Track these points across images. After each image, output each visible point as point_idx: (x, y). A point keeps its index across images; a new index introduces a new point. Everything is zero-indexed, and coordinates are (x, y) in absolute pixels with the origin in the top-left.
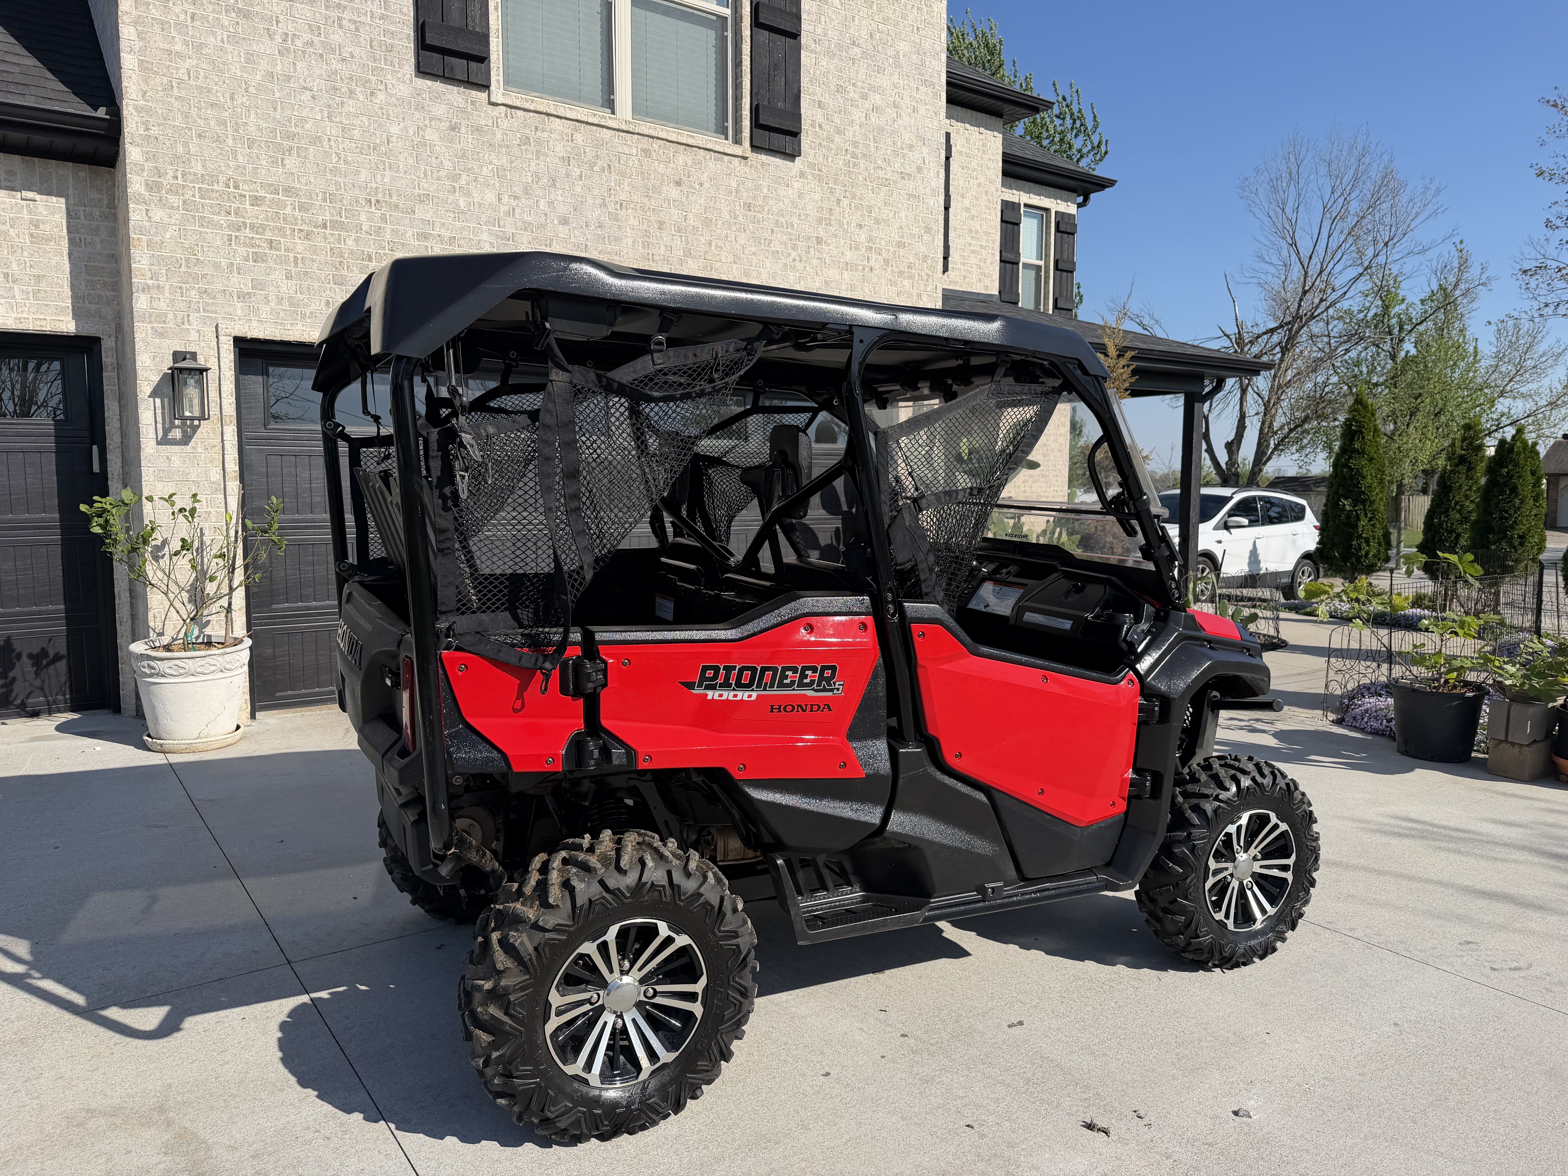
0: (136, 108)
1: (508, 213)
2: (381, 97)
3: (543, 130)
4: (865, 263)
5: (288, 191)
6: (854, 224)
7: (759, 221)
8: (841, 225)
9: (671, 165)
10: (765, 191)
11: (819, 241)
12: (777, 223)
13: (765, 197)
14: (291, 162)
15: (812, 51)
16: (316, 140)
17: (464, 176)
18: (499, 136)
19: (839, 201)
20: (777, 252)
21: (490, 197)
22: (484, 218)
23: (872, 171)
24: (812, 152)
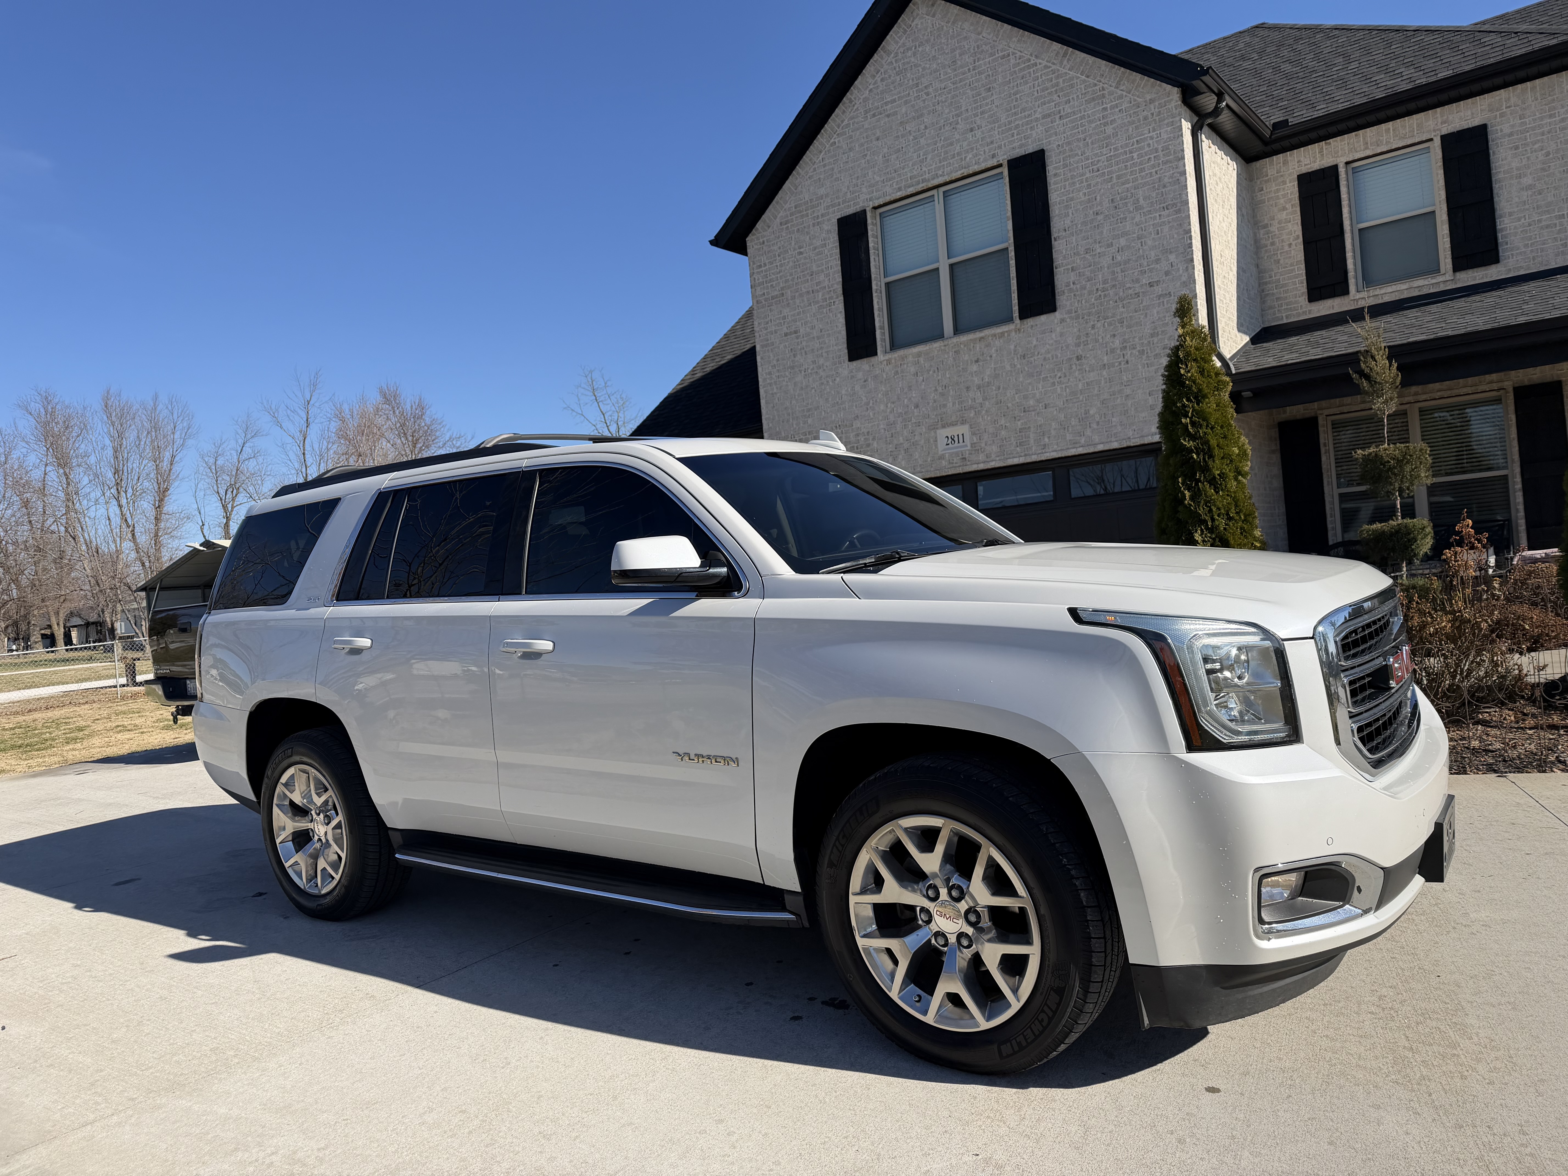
0: (766, 420)
1: (891, 412)
2: (838, 379)
3: (904, 364)
4: (1121, 359)
5: (809, 433)
6: (1109, 336)
7: (1031, 363)
8: (1097, 341)
9: (972, 353)
10: (1035, 343)
11: (1079, 358)
12: (1045, 359)
13: (1035, 346)
14: (810, 421)
15: (1062, 239)
16: (817, 408)
17: (871, 402)
18: (885, 376)
19: (1093, 327)
20: (1047, 377)
21: (882, 407)
22: (880, 418)
23: (1121, 294)
24: (1068, 303)
